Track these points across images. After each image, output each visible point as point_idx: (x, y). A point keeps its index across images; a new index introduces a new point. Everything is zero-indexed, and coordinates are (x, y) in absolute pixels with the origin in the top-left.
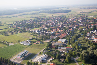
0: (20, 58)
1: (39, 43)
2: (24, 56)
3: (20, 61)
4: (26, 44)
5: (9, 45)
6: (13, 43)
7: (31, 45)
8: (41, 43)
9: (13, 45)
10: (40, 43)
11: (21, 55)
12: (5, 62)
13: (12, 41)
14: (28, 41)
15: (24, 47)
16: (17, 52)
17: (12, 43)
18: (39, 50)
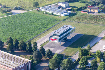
0: (57, 42)
1: (96, 11)
2: (65, 40)
3: (59, 48)
4: (58, 12)
5: (12, 13)
6: (20, 9)
7: (75, 14)
8: (102, 12)
9: (24, 15)
10: (99, 12)
11: (59, 34)
12: (22, 50)
13: (15, 4)
14: (63, 5)
15: (56, 20)
16: (43, 30)
17: (17, 9)
18: (99, 27)
